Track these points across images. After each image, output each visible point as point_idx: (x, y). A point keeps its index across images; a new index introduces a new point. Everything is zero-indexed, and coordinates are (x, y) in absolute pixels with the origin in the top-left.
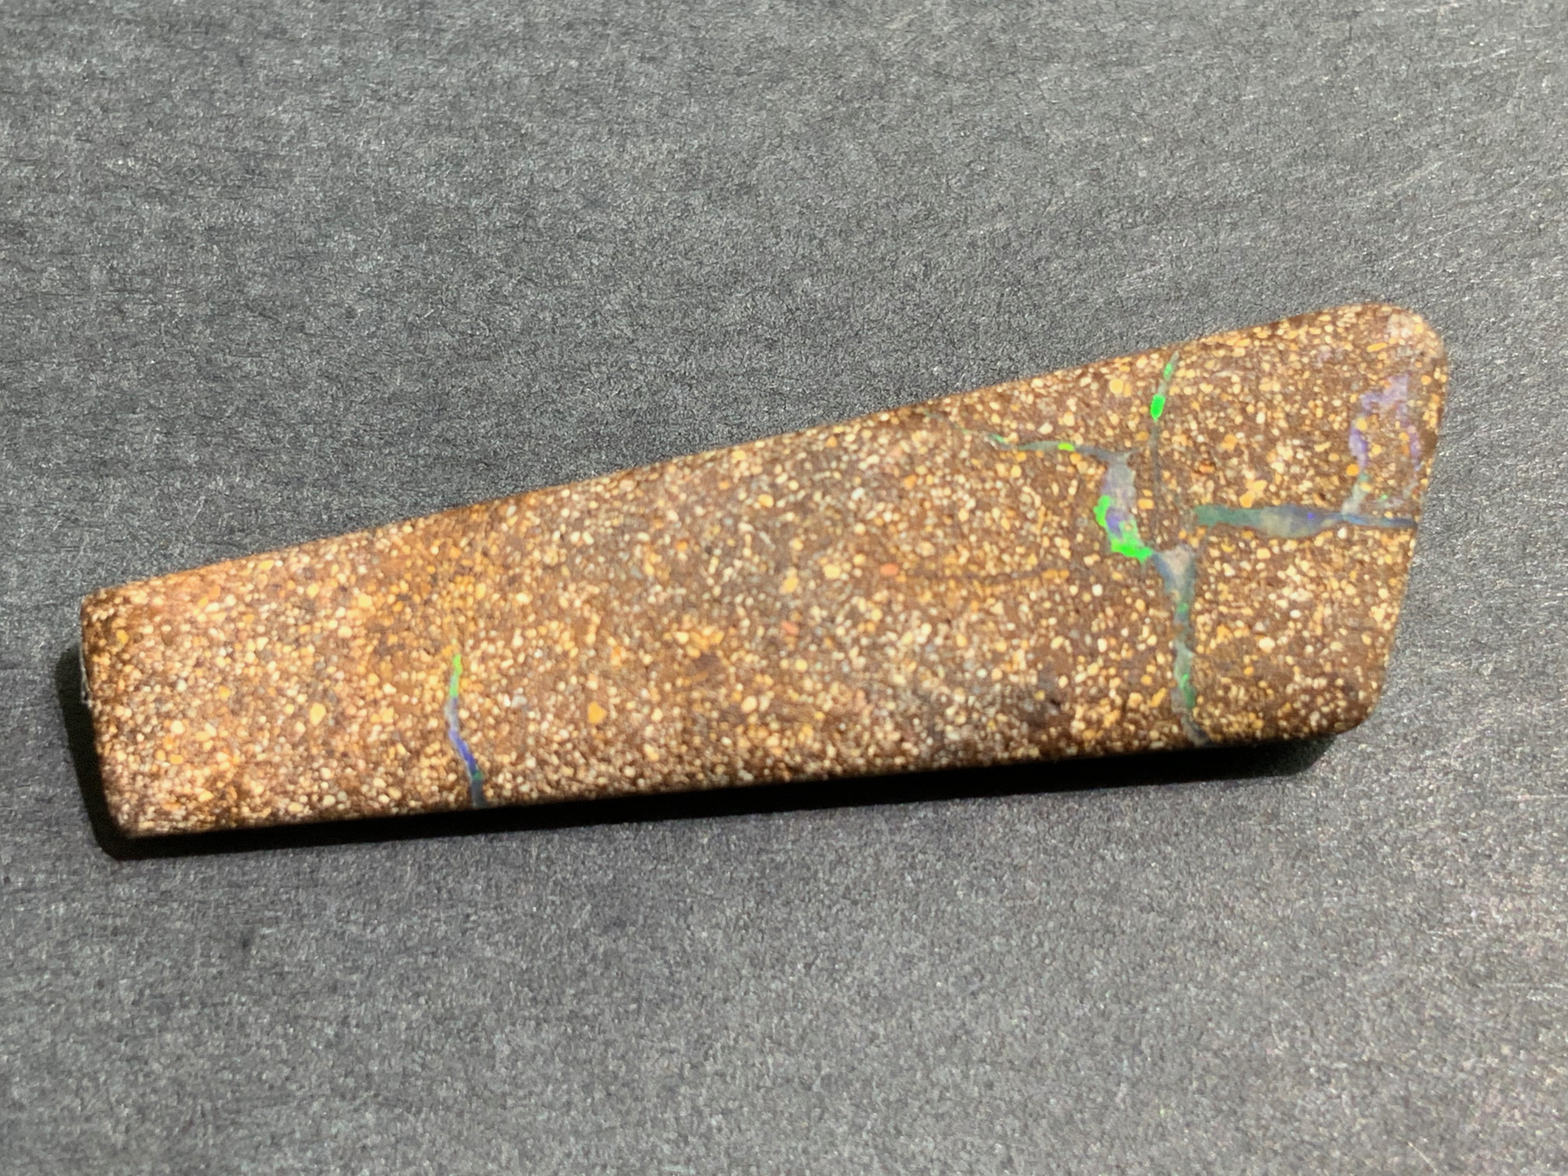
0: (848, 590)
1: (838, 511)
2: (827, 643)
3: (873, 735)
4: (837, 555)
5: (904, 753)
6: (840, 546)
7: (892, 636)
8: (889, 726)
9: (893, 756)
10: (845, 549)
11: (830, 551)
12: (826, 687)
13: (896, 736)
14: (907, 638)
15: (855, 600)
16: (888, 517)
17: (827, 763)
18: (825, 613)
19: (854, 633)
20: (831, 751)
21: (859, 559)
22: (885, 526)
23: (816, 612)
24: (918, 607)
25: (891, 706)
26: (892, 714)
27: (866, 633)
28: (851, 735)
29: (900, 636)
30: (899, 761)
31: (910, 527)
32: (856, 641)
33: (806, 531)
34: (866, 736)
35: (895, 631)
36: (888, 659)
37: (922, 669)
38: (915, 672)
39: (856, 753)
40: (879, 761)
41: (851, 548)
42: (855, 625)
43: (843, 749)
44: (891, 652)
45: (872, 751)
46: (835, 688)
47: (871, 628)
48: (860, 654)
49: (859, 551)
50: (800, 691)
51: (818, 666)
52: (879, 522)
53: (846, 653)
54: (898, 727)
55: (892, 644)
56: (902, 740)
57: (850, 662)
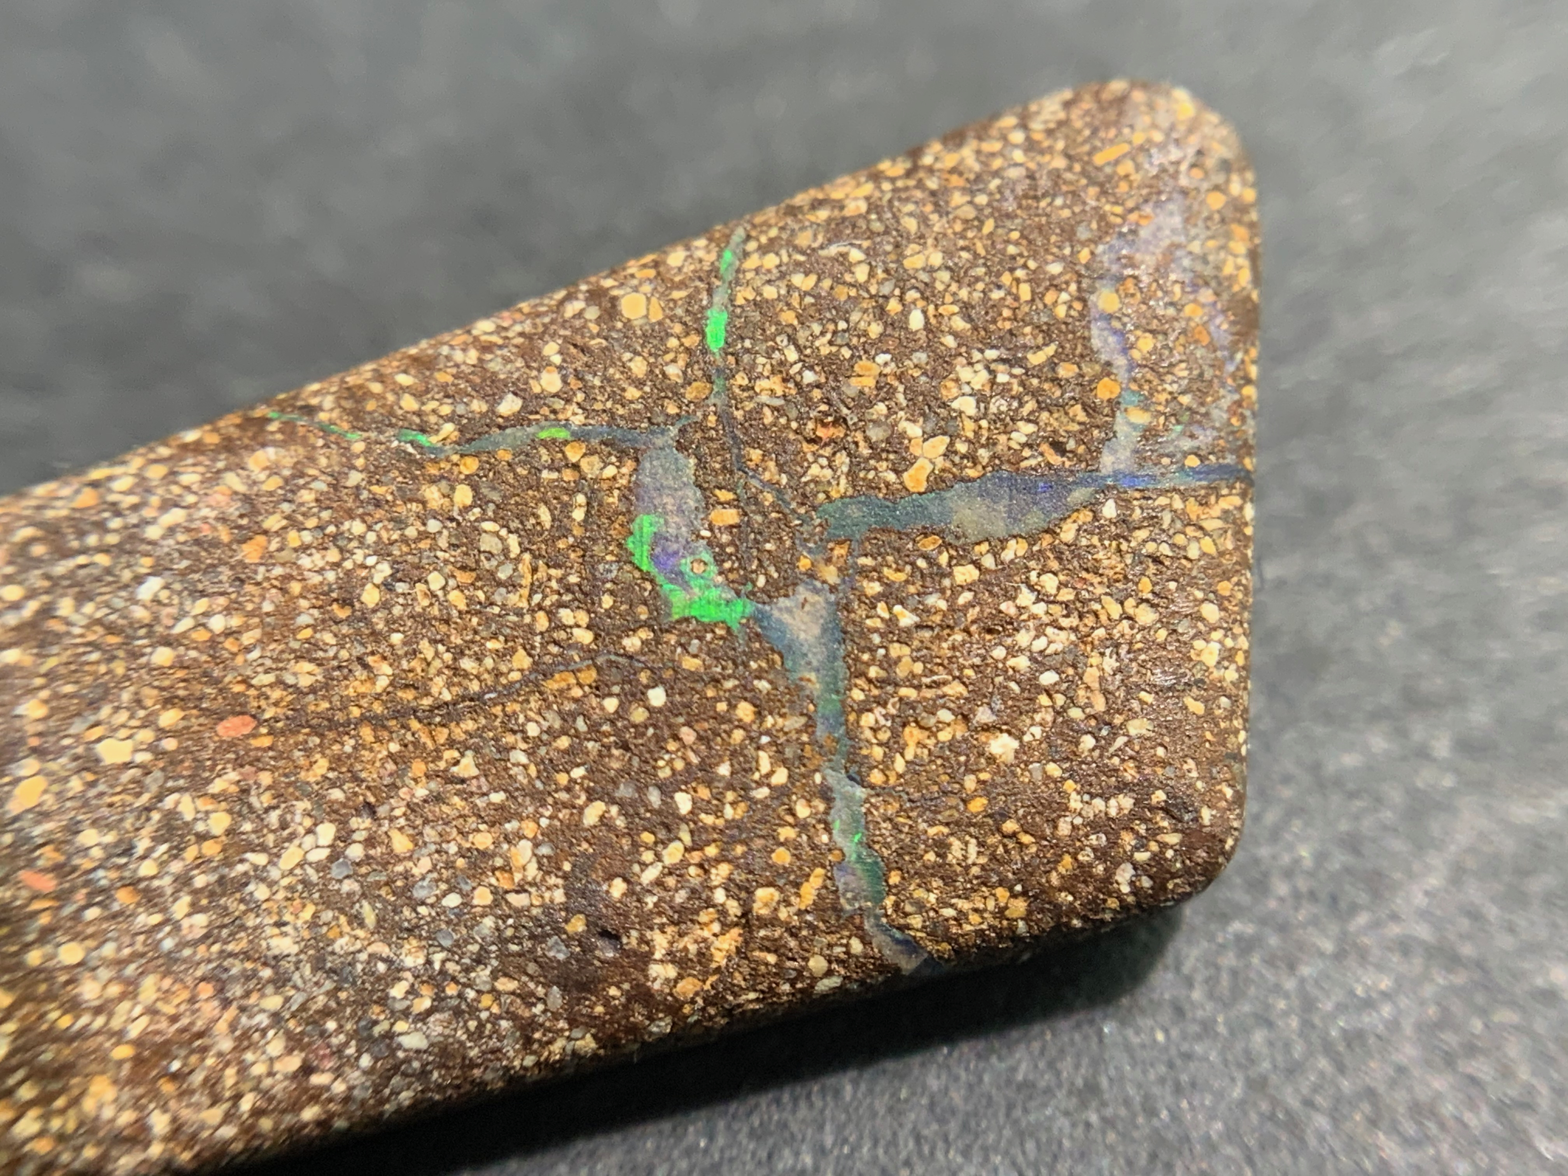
0: (153, 782)
1: (111, 629)
2: (123, 898)
3: (243, 1069)
4: (122, 717)
5: (315, 1096)
6: (126, 696)
7: (260, 859)
8: (276, 1047)
9: (296, 1107)
10: (138, 702)
11: (105, 711)
12: (131, 990)
13: (294, 1062)
14: (291, 857)
15: (169, 802)
16: (218, 623)
17: (156, 1150)
18: (110, 838)
19: (176, 867)
20: (159, 1123)
21: (169, 718)
22: (213, 643)
23: (89, 837)
24: (303, 791)
25: (273, 1002)
26: (277, 1020)
27: (201, 862)
28: (198, 1078)
29: (275, 857)
30: (310, 1114)
31: (268, 637)
32: (183, 881)
33: (51, 676)
34: (230, 1076)
35: (263, 848)
36: (255, 908)
37: (327, 915)
38: (314, 924)
39: (215, 1115)
40: (266, 1124)
41: (150, 696)
42: (176, 852)
43: (186, 1114)
44: (260, 892)
45: (246, 1104)
46: (149, 988)
47: (210, 849)
48: (195, 908)
49: (169, 702)
50: (74, 1006)
51: (108, 950)
52: (201, 636)
53: (164, 910)
54: (294, 1043)
55: (260, 875)
56: (307, 1070)
57: (177, 927)
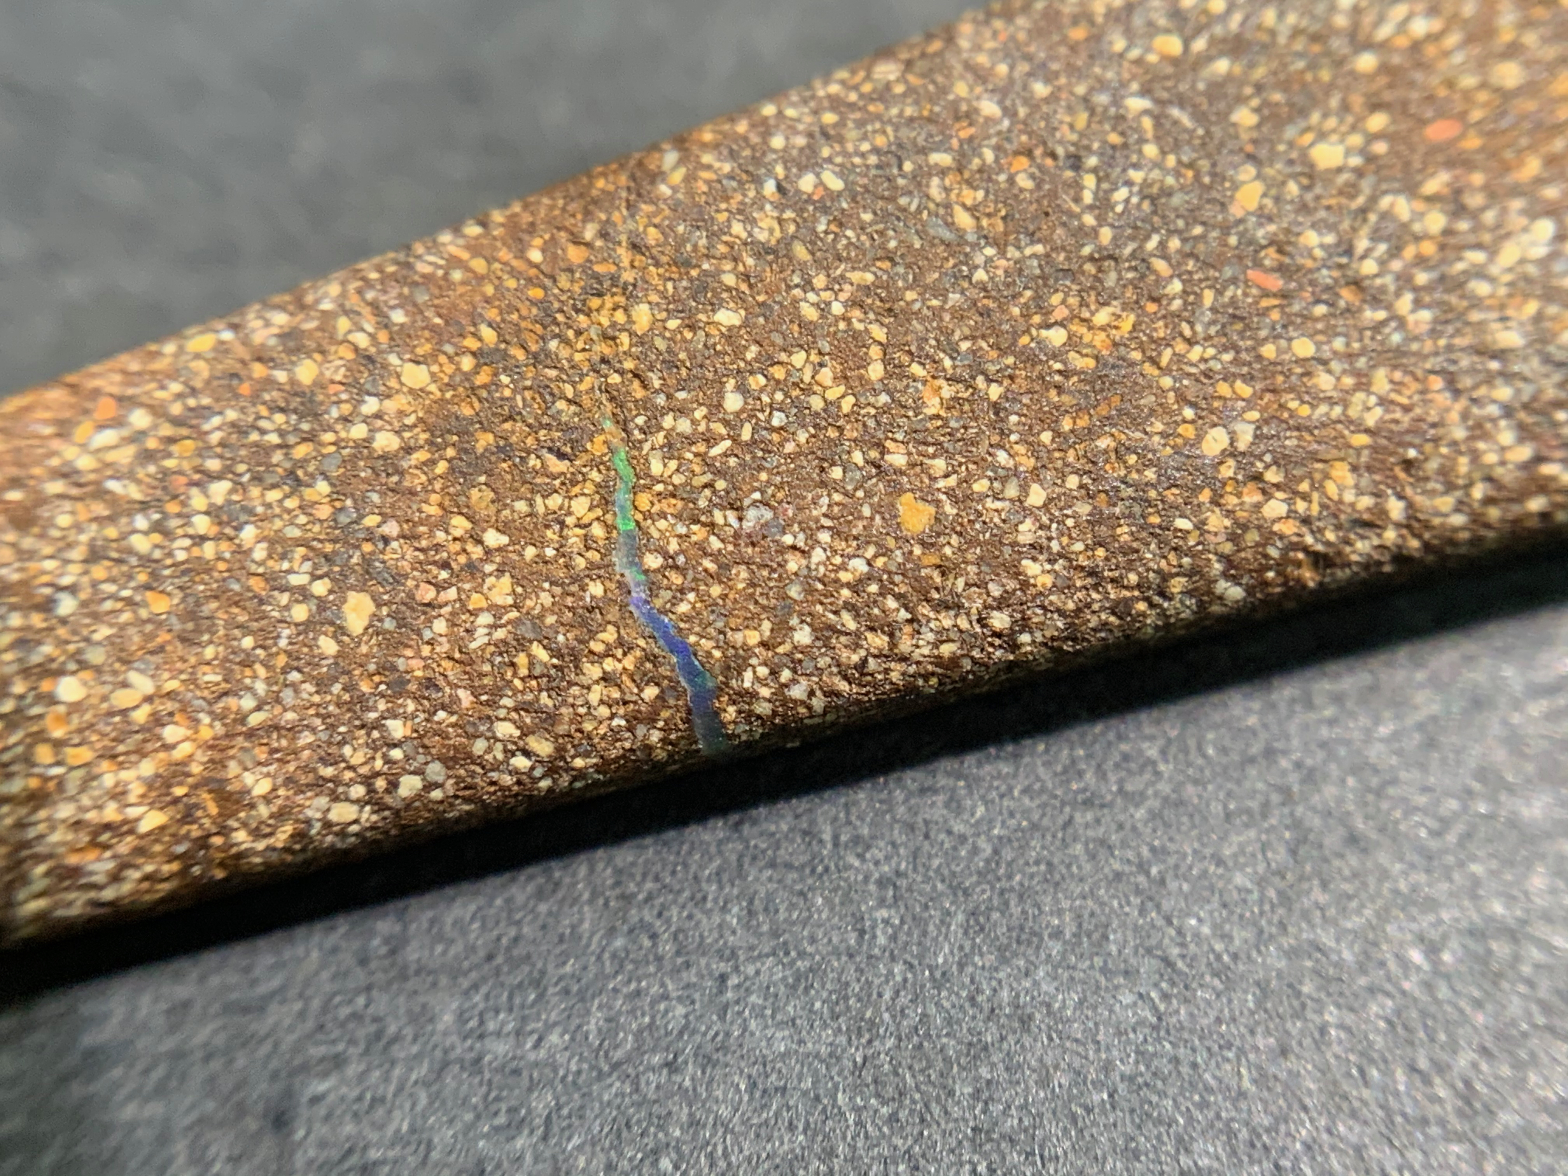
0: (1366, 185)
1: (1315, 38)
2: (1347, 296)
3: (1475, 456)
4: (1332, 122)
5: (1543, 486)
6: (1334, 102)
7: (1477, 257)
8: (1507, 437)
9: (1522, 496)
10: (1345, 107)
11: (1315, 117)
12: (1363, 384)
13: (1525, 453)
14: (1509, 254)
15: (1385, 202)
16: (1420, 27)
17: (1390, 535)
18: (1330, 239)
19: (1396, 265)
20: (1396, 509)
21: (1378, 121)
22: (1416, 46)
23: (1311, 238)
24: (1516, 191)
25: (1504, 392)
26: (1508, 411)
27: (1421, 261)
28: (1433, 465)
29: (1493, 251)
30: (1536, 504)
31: (1469, 40)
32: (1405, 280)
33: (1259, 88)
34: (1463, 464)
35: (1479, 246)
36: (1476, 303)
37: (1552, 310)
38: (1538, 318)
39: (1446, 503)
40: (1494, 513)
41: (1357, 101)
42: (1395, 252)
43: (1420, 500)
44: (1482, 288)
45: (1478, 492)
46: (1381, 380)
47: (1428, 248)
48: (1418, 304)
49: (1375, 106)
50: (1311, 397)
51: (1339, 344)
52: (1402, 42)
53: (1389, 307)
54: (1525, 433)
55: (1480, 273)
56: (1539, 459)
57: (1402, 323)
